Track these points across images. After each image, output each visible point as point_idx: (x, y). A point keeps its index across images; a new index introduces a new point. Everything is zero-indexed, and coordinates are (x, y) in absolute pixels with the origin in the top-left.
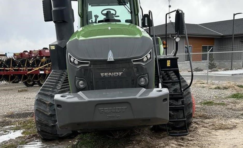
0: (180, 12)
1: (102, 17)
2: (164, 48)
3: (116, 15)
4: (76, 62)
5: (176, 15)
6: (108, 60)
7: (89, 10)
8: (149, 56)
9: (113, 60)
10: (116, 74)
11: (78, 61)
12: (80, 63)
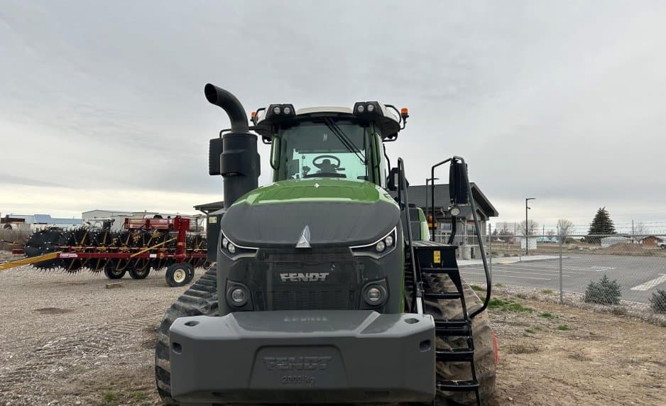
0: (460, 162)
1: (314, 170)
2: (430, 228)
3: (340, 167)
4: (231, 248)
5: (451, 167)
6: (298, 246)
7: (294, 159)
8: (389, 241)
9: (307, 246)
10: (314, 276)
11: (235, 247)
12: (238, 251)
